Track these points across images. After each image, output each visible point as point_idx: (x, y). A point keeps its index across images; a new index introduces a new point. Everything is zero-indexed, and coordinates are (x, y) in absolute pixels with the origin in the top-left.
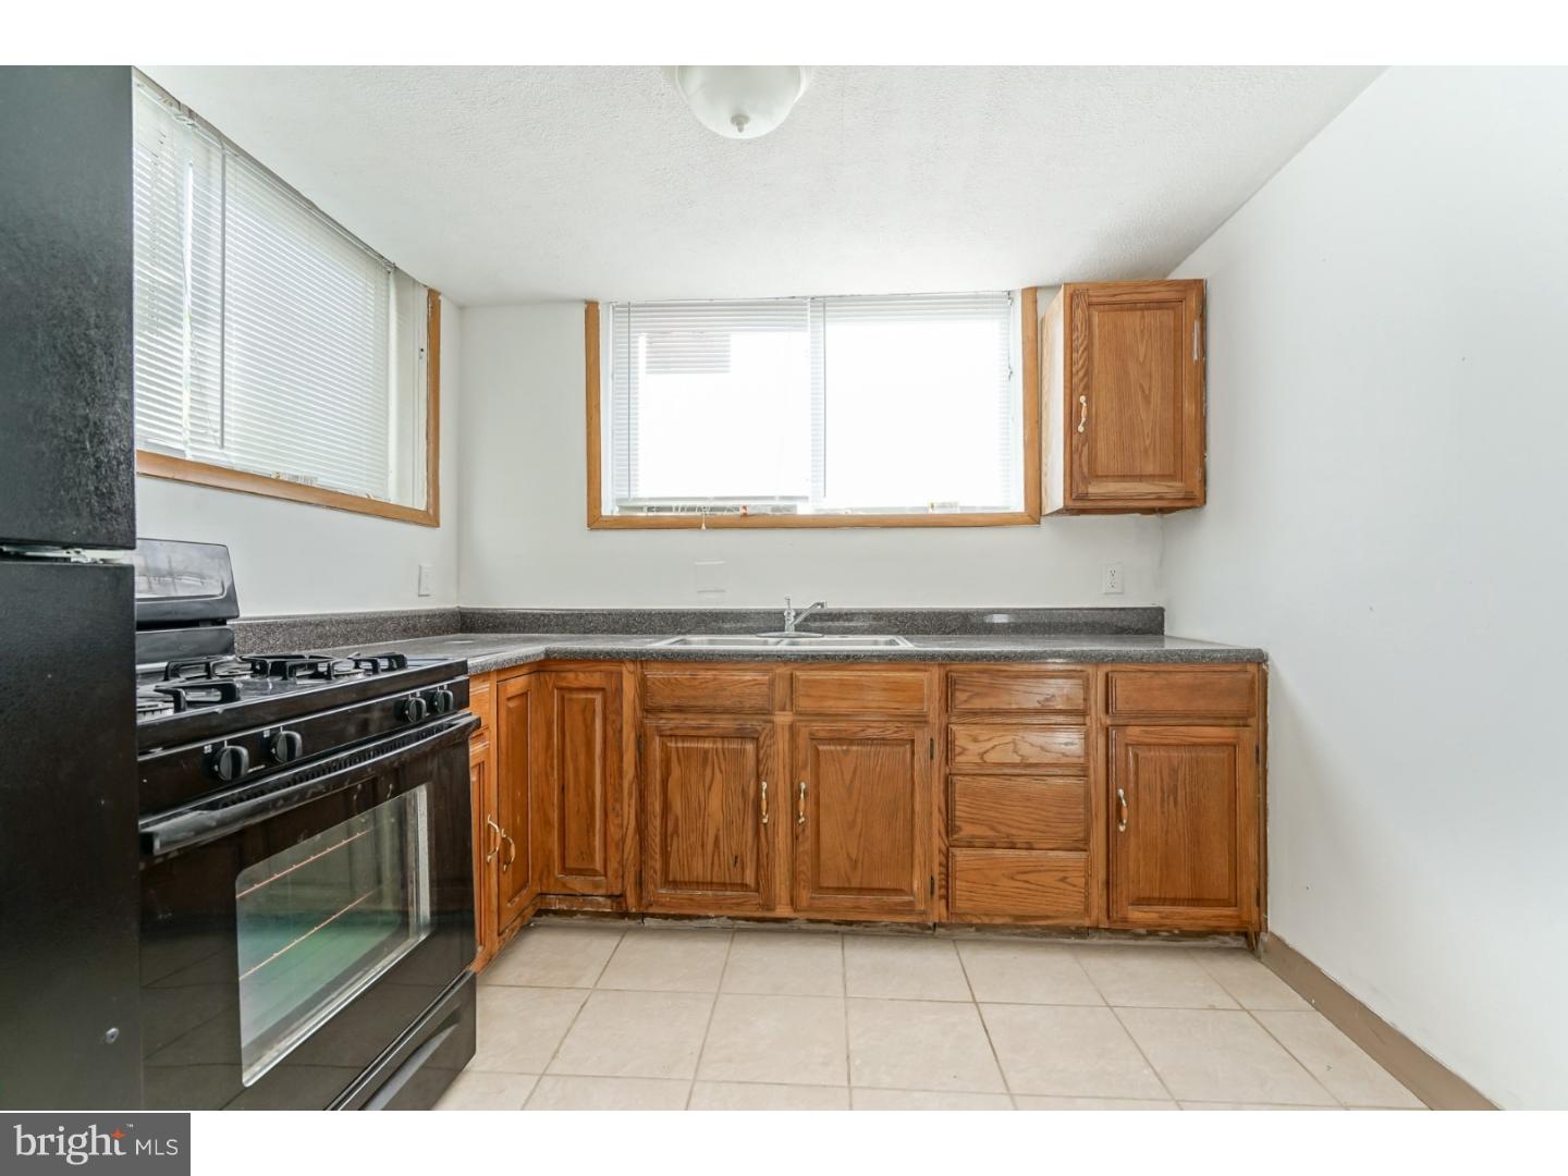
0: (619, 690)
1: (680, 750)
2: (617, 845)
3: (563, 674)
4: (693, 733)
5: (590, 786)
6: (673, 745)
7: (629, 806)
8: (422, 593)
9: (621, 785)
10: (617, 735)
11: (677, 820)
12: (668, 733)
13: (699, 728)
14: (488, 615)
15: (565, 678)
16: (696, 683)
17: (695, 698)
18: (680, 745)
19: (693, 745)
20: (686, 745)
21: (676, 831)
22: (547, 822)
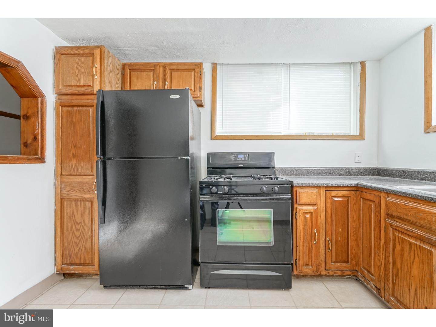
0: (380, 203)
1: (400, 238)
2: (378, 267)
3: (363, 193)
4: (405, 231)
5: (370, 238)
6: (397, 234)
7: (383, 254)
8: (356, 162)
9: (380, 243)
10: (379, 222)
11: (398, 270)
12: (394, 228)
13: (407, 230)
14: (385, 170)
15: (363, 194)
16: (407, 208)
17: (406, 215)
18: (400, 235)
19: (405, 238)
20: (402, 237)
21: (397, 275)
22: (358, 246)
